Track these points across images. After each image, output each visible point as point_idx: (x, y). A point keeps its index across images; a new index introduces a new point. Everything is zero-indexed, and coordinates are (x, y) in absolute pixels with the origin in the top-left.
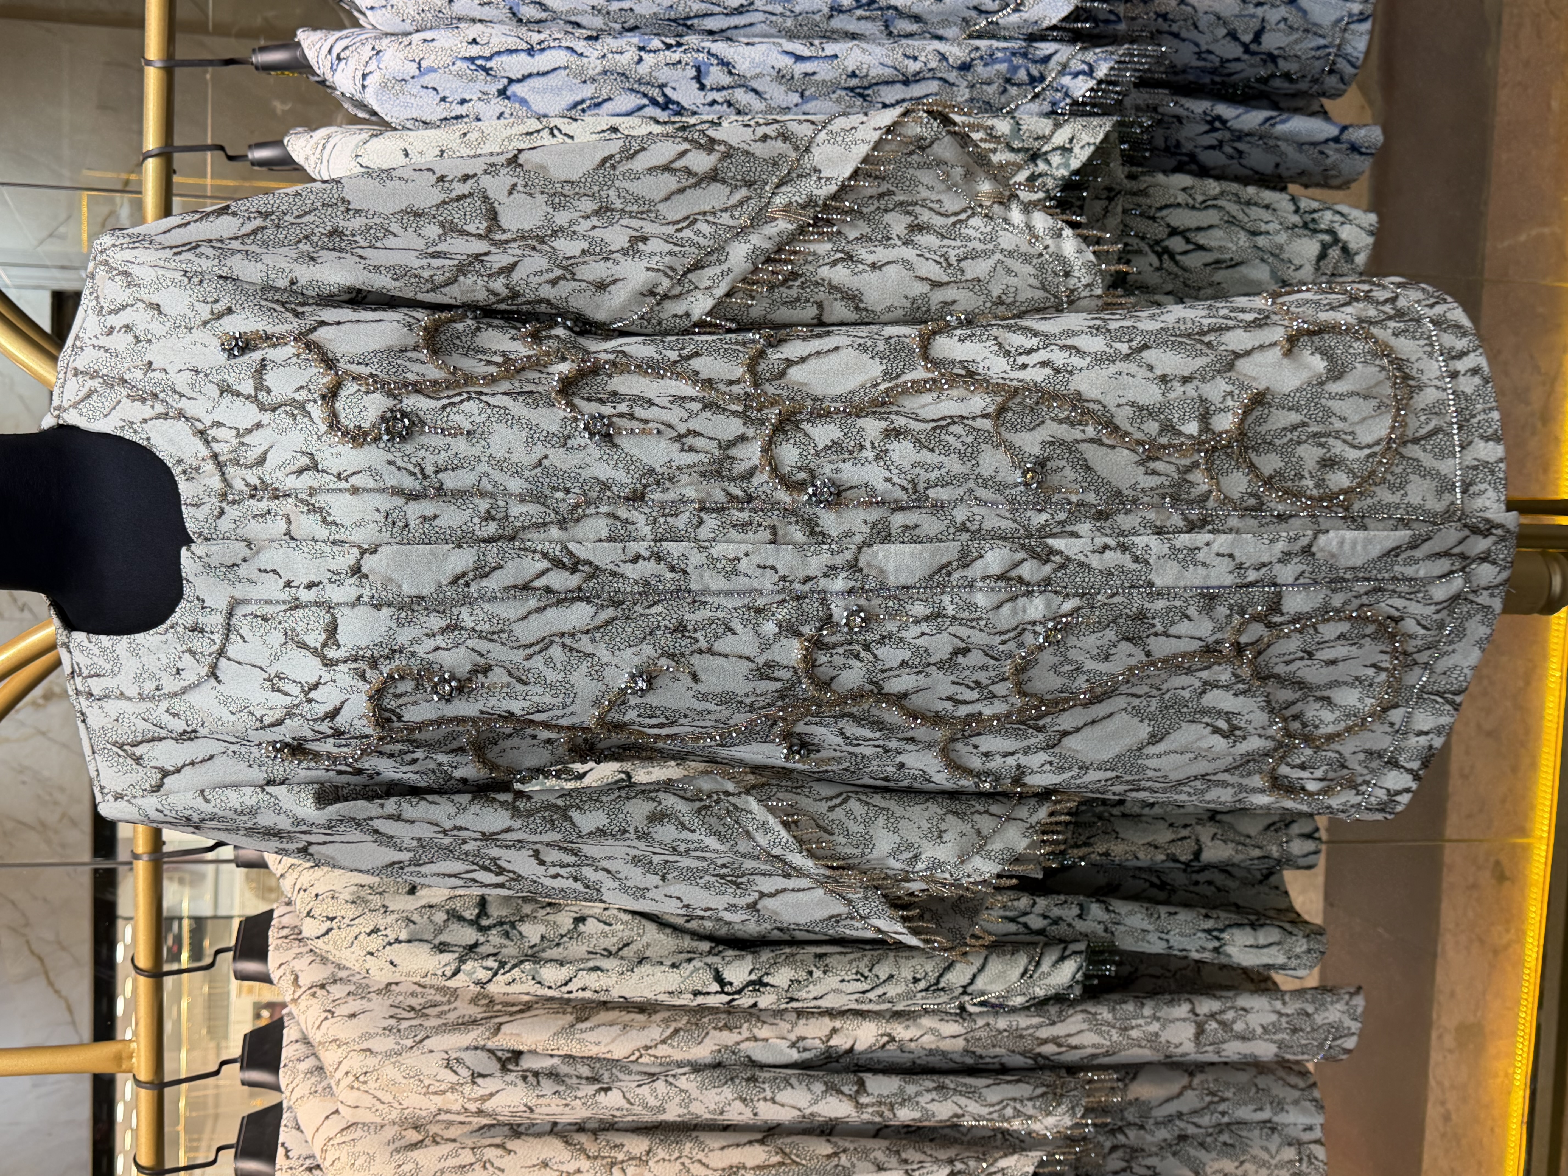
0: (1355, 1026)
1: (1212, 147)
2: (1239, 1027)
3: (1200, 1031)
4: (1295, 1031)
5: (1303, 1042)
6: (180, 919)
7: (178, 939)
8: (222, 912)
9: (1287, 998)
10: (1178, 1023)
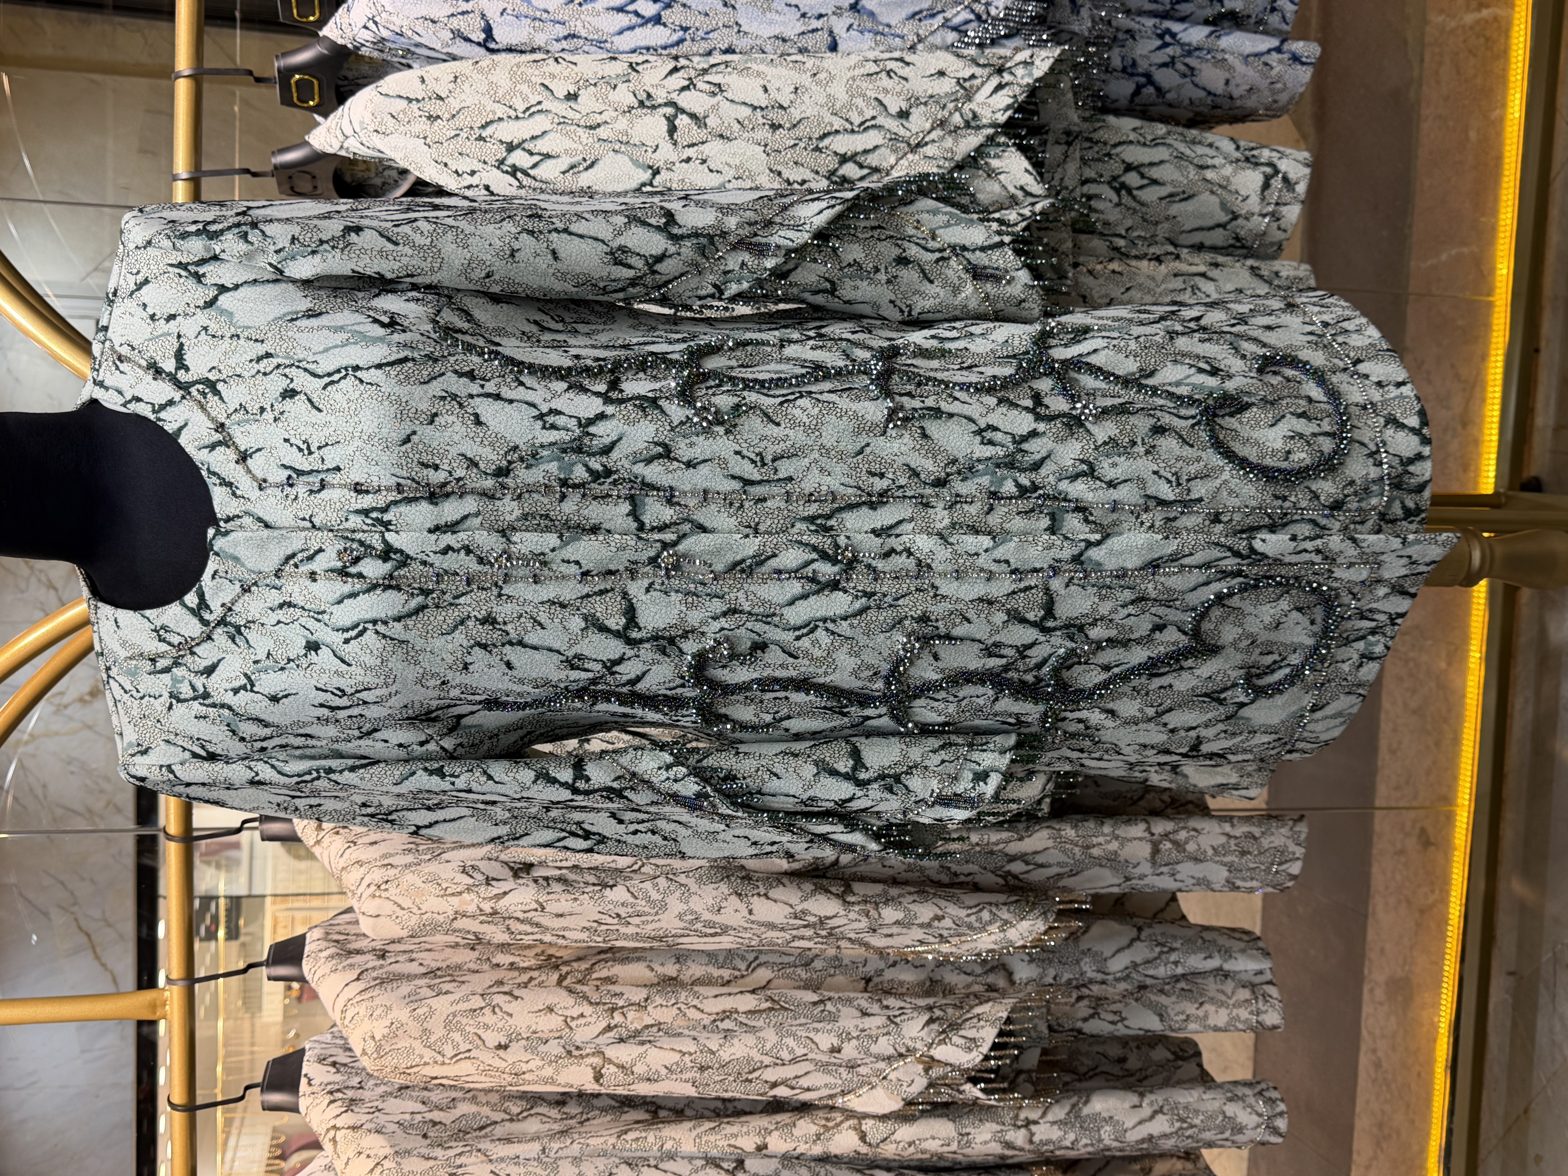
0: (1300, 851)
1: (1165, 65)
2: (1191, 847)
3: (1156, 851)
4: (1243, 853)
5: (1252, 865)
6: (217, 898)
7: (215, 919)
8: (256, 891)
9: (1235, 821)
10: (1135, 842)
